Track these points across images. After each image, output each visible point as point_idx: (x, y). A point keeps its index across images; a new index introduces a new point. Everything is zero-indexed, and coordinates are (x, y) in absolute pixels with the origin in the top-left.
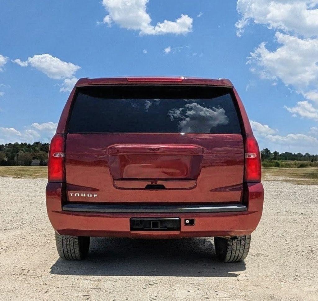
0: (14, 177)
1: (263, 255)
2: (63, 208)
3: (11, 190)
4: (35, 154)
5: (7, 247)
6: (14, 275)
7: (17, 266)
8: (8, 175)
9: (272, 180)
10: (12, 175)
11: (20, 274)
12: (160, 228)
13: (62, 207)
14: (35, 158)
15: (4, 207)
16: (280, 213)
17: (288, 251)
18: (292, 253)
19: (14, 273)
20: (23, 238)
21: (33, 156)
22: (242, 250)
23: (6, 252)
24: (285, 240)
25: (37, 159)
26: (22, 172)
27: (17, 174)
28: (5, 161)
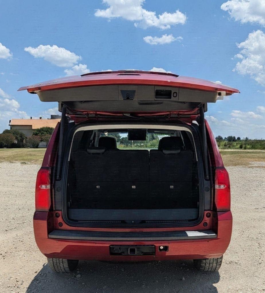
0: (22, 163)
1: (236, 263)
2: (49, 235)
3: (17, 180)
4: (42, 137)
5: (6, 253)
6: (9, 288)
7: (13, 276)
8: (16, 160)
9: (256, 167)
10: (20, 160)
11: (14, 287)
12: (137, 254)
13: (49, 233)
14: (42, 141)
15: (9, 201)
16: (258, 209)
17: (259, 259)
18: (262, 260)
19: (9, 286)
20: (22, 241)
21: (40, 139)
22: (215, 263)
23: (4, 259)
24: (259, 243)
25: (44, 141)
26: (29, 157)
27: (24, 159)
28: (15, 143)
